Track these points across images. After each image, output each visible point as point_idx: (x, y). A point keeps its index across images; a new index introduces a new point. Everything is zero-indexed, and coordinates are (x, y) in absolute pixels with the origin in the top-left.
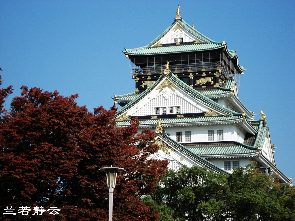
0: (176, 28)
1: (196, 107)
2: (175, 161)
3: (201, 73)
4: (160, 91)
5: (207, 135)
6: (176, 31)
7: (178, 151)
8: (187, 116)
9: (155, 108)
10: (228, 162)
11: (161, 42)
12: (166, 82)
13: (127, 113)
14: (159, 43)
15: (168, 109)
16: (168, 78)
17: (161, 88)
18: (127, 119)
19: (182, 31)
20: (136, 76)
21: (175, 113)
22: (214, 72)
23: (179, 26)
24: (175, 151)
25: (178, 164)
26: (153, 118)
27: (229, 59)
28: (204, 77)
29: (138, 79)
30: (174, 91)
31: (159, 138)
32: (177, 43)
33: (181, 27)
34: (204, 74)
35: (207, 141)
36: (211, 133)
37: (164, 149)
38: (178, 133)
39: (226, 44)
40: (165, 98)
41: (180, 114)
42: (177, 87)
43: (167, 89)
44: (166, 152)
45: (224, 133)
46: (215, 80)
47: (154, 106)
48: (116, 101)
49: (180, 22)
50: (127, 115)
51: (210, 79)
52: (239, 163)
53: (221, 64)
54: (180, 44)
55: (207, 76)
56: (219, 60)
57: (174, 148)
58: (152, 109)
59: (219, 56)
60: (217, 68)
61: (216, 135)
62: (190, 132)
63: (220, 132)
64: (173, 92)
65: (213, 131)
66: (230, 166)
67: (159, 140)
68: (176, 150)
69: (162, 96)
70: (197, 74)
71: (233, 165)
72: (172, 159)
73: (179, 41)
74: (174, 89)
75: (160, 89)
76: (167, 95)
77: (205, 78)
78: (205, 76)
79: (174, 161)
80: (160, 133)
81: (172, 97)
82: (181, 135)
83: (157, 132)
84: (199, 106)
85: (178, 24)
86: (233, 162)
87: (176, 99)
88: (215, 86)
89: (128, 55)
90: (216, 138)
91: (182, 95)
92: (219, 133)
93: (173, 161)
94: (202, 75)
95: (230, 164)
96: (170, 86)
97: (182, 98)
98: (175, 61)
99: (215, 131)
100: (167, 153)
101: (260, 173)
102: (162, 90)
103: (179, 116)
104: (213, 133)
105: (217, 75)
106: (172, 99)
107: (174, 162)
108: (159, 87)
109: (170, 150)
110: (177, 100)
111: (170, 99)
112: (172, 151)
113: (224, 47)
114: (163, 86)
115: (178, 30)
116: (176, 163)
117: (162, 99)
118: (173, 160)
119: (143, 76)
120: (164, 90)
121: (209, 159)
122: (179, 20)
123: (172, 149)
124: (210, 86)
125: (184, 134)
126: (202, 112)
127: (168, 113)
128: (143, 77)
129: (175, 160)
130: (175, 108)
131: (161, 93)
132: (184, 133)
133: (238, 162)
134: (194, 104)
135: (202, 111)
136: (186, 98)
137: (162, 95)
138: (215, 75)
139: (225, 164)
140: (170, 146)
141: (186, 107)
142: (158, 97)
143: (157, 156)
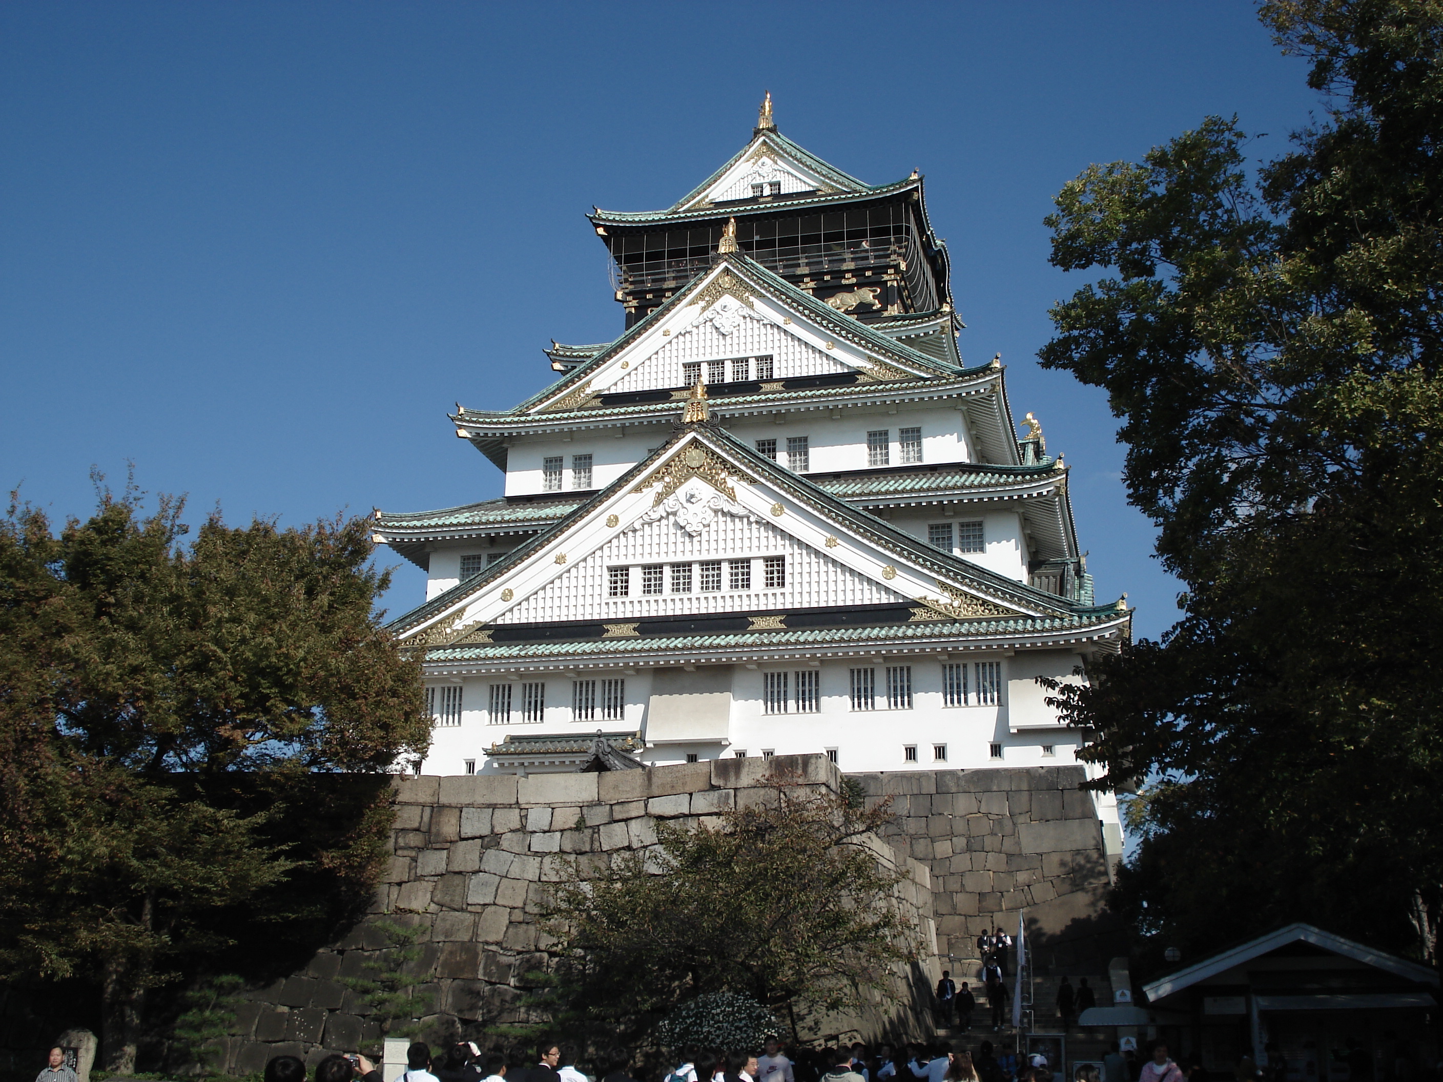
0: (758, 155)
1: (827, 356)
2: (752, 519)
3: (841, 274)
4: (704, 309)
5: (864, 448)
6: (760, 163)
7: (763, 480)
8: (792, 384)
9: (685, 365)
10: (943, 526)
11: (710, 197)
12: (726, 279)
13: (588, 383)
14: (703, 199)
15: (728, 367)
16: (731, 263)
17: (707, 298)
18: (589, 405)
19: (779, 162)
20: (628, 294)
21: (753, 377)
22: (883, 269)
23: (769, 147)
24: (753, 482)
25: (762, 529)
26: (676, 395)
27: (927, 246)
28: (849, 289)
29: (635, 303)
30: (751, 306)
31: (695, 440)
32: (762, 196)
33: (772, 150)
34: (850, 279)
35: (865, 465)
36: (878, 440)
37: (713, 477)
38: (764, 445)
39: (921, 180)
40: (722, 330)
41: (771, 380)
42: (763, 291)
43: (727, 299)
44: (720, 486)
45: (925, 441)
46: (886, 298)
47: (680, 358)
48: (560, 361)
49: (773, 136)
50: (588, 391)
51: (868, 295)
52: (981, 530)
53: (906, 247)
54: (769, 199)
55: (860, 285)
56: (898, 230)
57: (749, 472)
58: (674, 367)
59: (898, 218)
60: (893, 257)
61: (895, 448)
62: (806, 439)
63: (912, 437)
64: (747, 311)
65: (886, 433)
66: (950, 538)
67: (696, 447)
68: (756, 476)
69: (709, 324)
70: (827, 278)
71: (962, 537)
72: (743, 512)
73: (767, 191)
74: (752, 299)
75: (702, 304)
76: (726, 322)
77: (852, 291)
78: (853, 285)
79: (748, 518)
80: (700, 422)
81: (742, 326)
82: (774, 450)
83: (688, 420)
84: (837, 353)
85: (764, 143)
86: (962, 525)
87: (756, 332)
88: (886, 314)
89: (604, 226)
90: (896, 456)
91: (779, 319)
92: (907, 439)
93: (745, 520)
94: (844, 282)
95: (950, 532)
96: (740, 289)
97: (779, 327)
98: (756, 238)
99: (894, 432)
100: (723, 491)
101: (1047, 577)
102: (709, 304)
103: (766, 387)
104: (887, 441)
105: (890, 278)
106: (742, 333)
107: (750, 523)
108: (701, 296)
109: (735, 478)
110: (763, 338)
111: (736, 334)
112: (742, 483)
113: (916, 189)
114: (715, 292)
115: (765, 159)
116: (754, 526)
117: (709, 336)
118: (745, 512)
119: (649, 292)
120: (717, 305)
121: (877, 511)
122: (768, 129)
123: (744, 476)
124: (869, 315)
125: (785, 448)
126: (846, 371)
127: (728, 379)
128: (649, 296)
129: (754, 514)
130: (752, 363)
131: (708, 314)
132: (785, 442)
133: (980, 524)
134: (821, 344)
135: (848, 367)
136: (793, 328)
137: (711, 320)
138: (886, 282)
139: (931, 533)
140: (736, 463)
141: (791, 356)
142: (695, 330)
143: (688, 501)
